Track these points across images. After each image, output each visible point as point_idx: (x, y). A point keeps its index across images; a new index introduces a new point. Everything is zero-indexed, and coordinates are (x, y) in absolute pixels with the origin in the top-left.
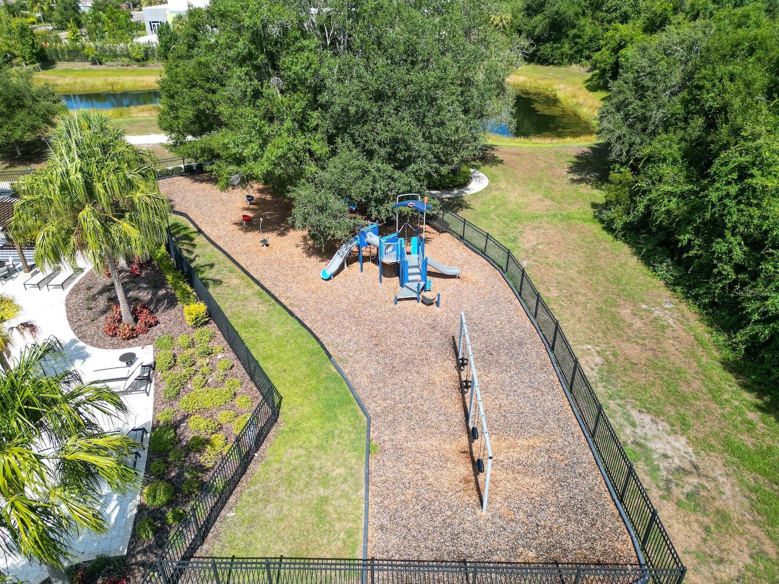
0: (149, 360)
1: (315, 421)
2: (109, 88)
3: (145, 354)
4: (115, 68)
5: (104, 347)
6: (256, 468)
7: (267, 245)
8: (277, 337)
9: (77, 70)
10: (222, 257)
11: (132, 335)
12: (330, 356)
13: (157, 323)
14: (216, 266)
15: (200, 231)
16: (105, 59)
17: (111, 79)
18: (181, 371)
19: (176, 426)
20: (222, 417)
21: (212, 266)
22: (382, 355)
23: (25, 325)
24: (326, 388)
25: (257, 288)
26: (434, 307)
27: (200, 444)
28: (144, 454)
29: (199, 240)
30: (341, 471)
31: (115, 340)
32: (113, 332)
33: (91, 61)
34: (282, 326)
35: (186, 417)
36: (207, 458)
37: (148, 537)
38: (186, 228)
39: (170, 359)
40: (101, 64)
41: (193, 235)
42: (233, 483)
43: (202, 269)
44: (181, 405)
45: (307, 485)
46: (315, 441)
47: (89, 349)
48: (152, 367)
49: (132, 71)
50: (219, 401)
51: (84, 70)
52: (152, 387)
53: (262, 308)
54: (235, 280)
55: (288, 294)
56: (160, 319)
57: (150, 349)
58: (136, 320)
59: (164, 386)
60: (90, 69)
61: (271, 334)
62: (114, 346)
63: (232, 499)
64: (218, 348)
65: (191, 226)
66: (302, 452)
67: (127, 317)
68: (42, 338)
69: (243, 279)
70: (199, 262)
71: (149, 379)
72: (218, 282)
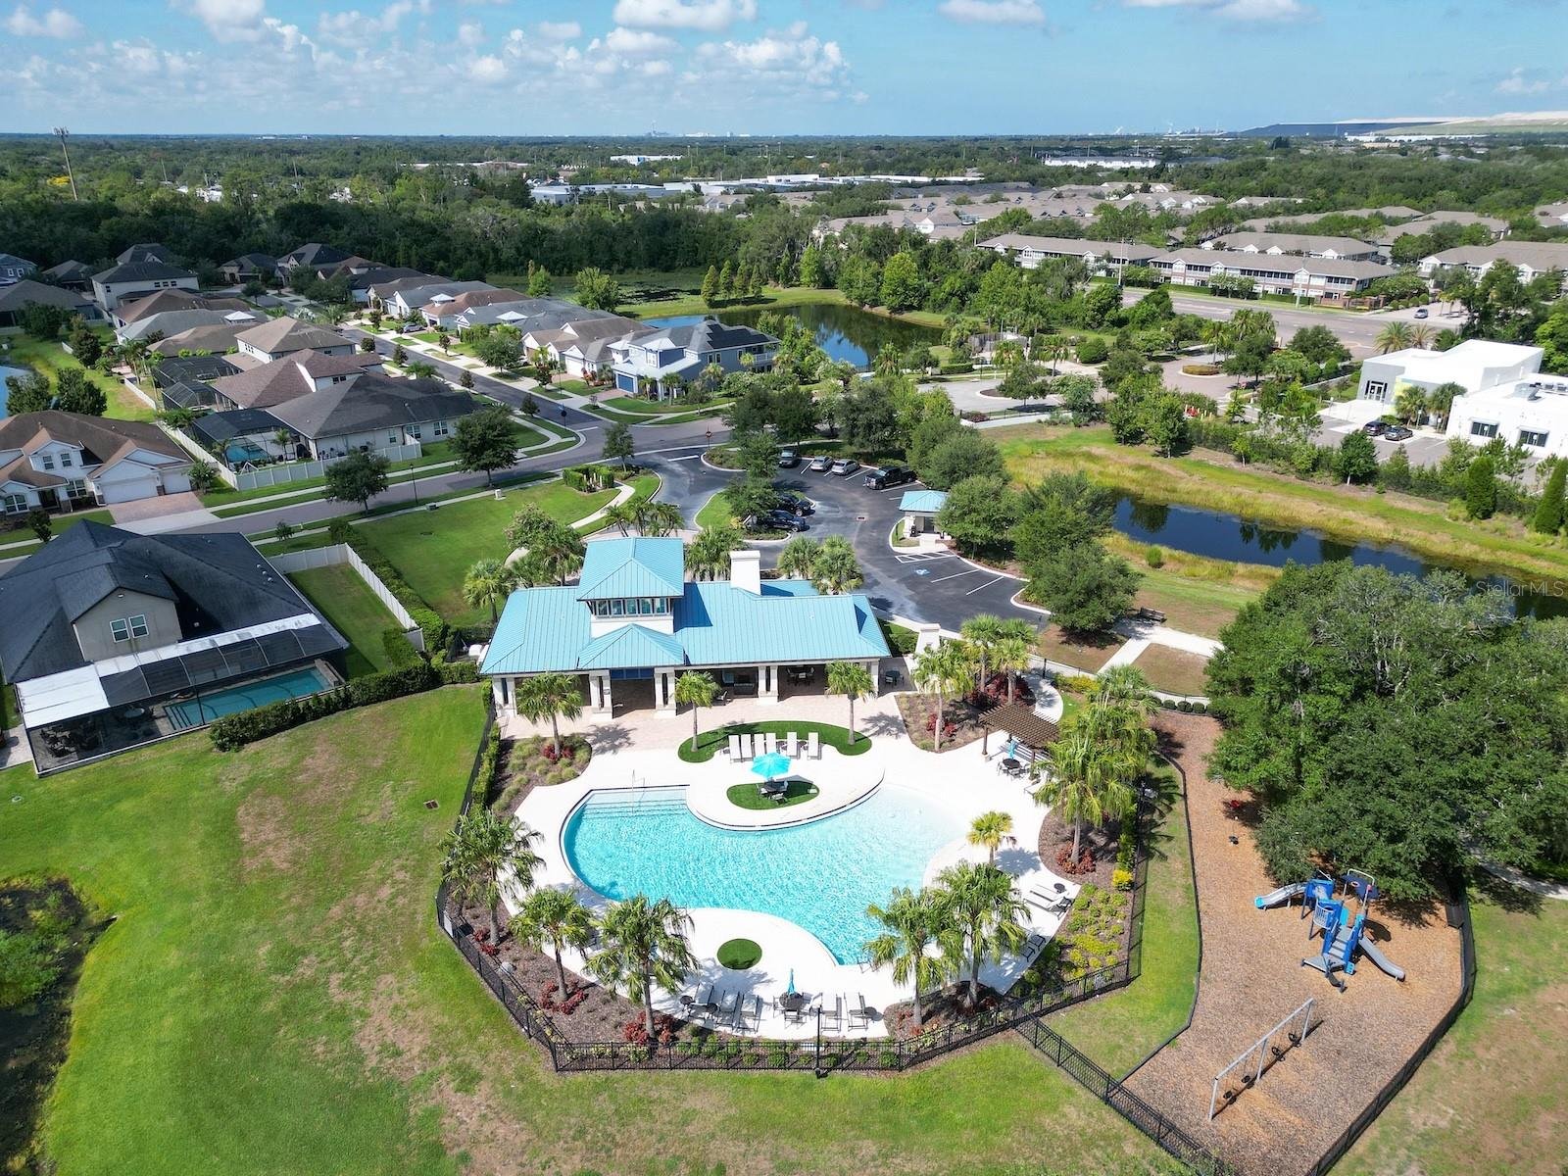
0: (1072, 896)
1: (1152, 1005)
2: (1237, 510)
3: (1073, 890)
4: (1263, 474)
5: (1050, 870)
6: (1092, 1003)
7: (1236, 843)
8: (1171, 932)
9: (1212, 467)
10: (1185, 835)
11: (1073, 871)
12: (1199, 970)
13: (1094, 870)
14: (1173, 842)
15: (1185, 796)
16: (1257, 456)
17: (1247, 494)
18: (1088, 916)
19: (1063, 947)
20: (1092, 961)
21: (1170, 838)
22: (1242, 996)
23: (1012, 838)
24: (1178, 990)
25: (1191, 881)
26: (1337, 990)
27: (1071, 966)
28: (1038, 953)
29: (1178, 806)
30: (1143, 1041)
31: (1059, 868)
32: (1062, 861)
33: (1237, 456)
34: (1182, 927)
35: (1071, 946)
36: (1068, 977)
37: (1017, 992)
38: (1176, 787)
39: (1085, 903)
40: (1247, 462)
41: (1177, 798)
42: (1072, 1001)
43: (1159, 838)
44: (1073, 939)
45: (1115, 1032)
46: (1140, 1015)
47: (1042, 865)
48: (1070, 901)
49: (1284, 485)
50: (1096, 950)
51: (1222, 469)
52: (1064, 915)
53: (1180, 902)
54: (1177, 864)
55: (1212, 902)
56: (1097, 868)
57: (1078, 887)
58: (1080, 860)
59: (1071, 920)
60: (1229, 470)
61: (1168, 926)
62: (1057, 873)
63: (1068, 1008)
64: (1122, 913)
65: (1181, 787)
66: (1127, 1015)
67: (1075, 857)
68: (1017, 847)
69: (1186, 866)
70: (1163, 830)
71: (1064, 909)
72: (1163, 857)
